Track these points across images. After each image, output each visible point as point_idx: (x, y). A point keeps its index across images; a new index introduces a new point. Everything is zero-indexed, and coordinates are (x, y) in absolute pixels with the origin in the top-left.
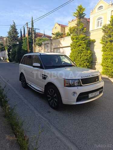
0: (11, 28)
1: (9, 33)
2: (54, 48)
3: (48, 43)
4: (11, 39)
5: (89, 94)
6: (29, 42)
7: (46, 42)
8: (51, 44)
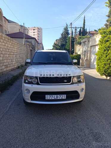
0: (64, 30)
1: (62, 35)
2: (92, 46)
3: (86, 42)
4: (62, 40)
5: (46, 96)
6: (71, 41)
7: (84, 40)
8: (89, 41)
